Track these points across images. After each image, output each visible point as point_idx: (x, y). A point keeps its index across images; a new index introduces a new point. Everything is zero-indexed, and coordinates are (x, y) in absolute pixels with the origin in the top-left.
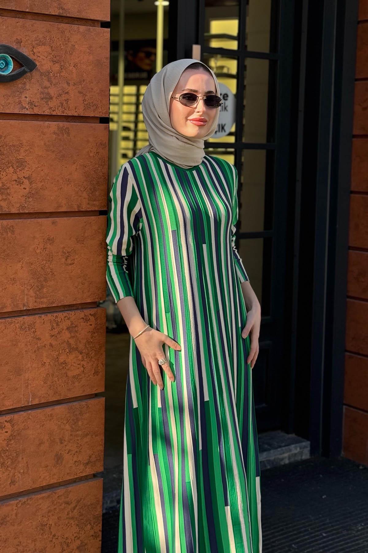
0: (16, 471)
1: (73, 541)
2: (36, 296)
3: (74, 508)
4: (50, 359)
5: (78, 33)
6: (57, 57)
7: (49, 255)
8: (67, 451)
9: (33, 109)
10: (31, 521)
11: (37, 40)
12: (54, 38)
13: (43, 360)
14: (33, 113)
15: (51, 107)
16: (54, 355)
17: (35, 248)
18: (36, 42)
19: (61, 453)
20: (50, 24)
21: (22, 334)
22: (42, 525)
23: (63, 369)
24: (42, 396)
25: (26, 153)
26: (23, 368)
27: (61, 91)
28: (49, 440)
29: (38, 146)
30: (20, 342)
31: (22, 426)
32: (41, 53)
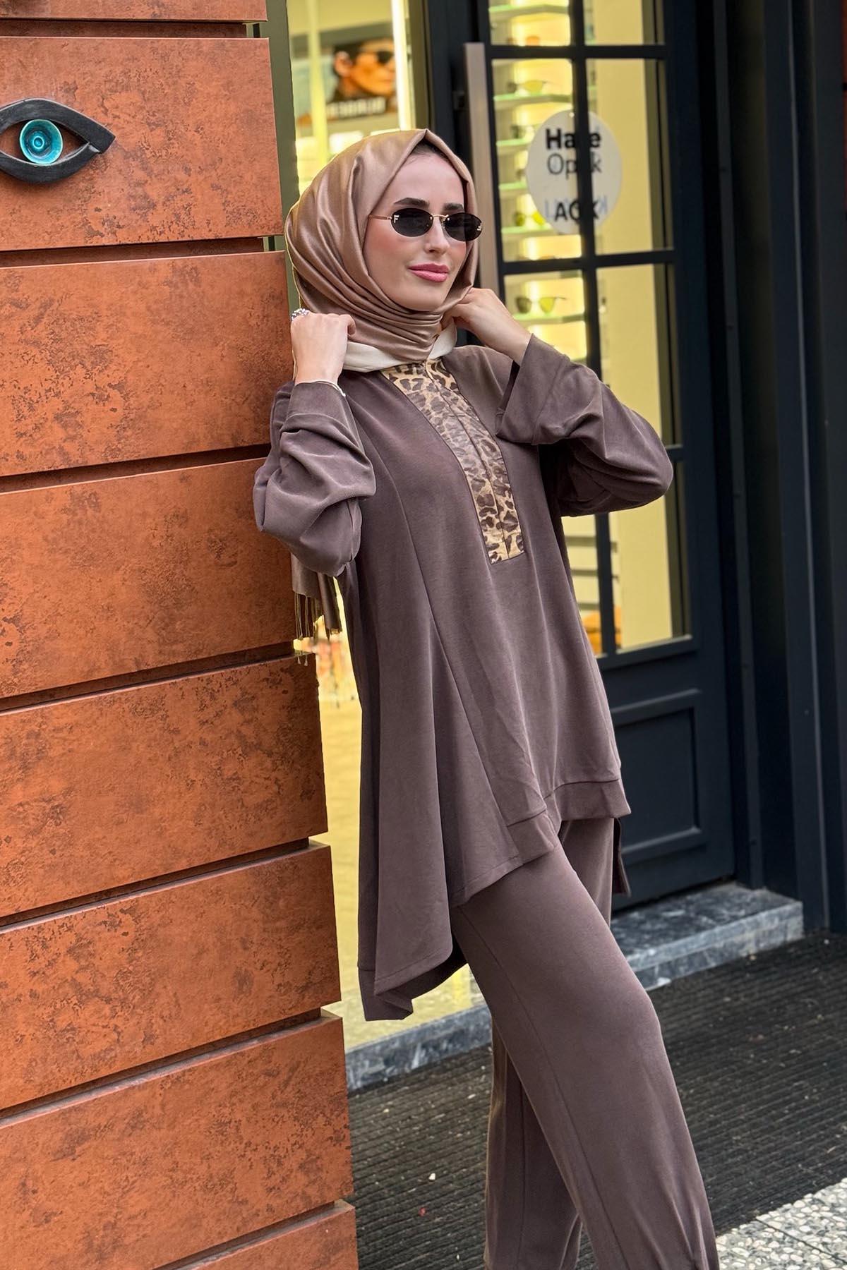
0: (154, 1015)
1: (290, 1152)
2: (161, 641)
3: (286, 1083)
4: (205, 771)
5: (197, 55)
6: (156, 114)
7: (180, 549)
8: (259, 965)
9: (114, 233)
10: (196, 1117)
11: (110, 81)
12: (146, 71)
13: (188, 776)
14: (115, 243)
15: (155, 225)
16: (211, 763)
17: (147, 539)
18: (108, 85)
19: (246, 970)
20: (135, 43)
21: (138, 724)
22: (221, 1124)
23: (233, 791)
24: (195, 851)
25: (110, 332)
26: (147, 795)
27: (173, 189)
28: (219, 944)
29: (134, 314)
30: (136, 741)
31: (156, 918)
32: (122, 109)
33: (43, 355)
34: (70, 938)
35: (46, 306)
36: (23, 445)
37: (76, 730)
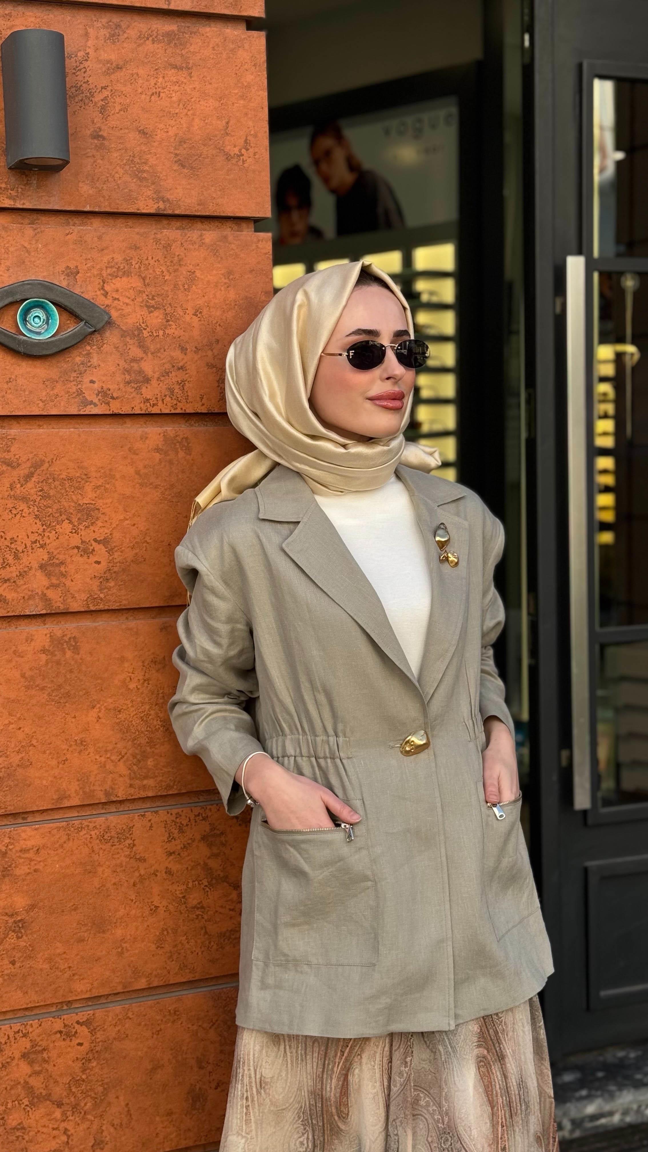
0: (105, 1122)
2: (132, 775)
4: (169, 899)
5: (200, 246)
6: (156, 298)
7: (156, 692)
8: (214, 1085)
9: (108, 404)
11: (112, 267)
12: (147, 259)
13: (152, 902)
14: (108, 412)
15: (148, 397)
16: (176, 890)
17: (124, 682)
18: (109, 270)
19: (200, 1088)
20: (138, 233)
21: (104, 850)
23: (197, 919)
24: (155, 973)
25: (98, 492)
26: (110, 917)
27: (168, 366)
28: (174, 1061)
29: (123, 477)
30: (102, 866)
31: (112, 1032)
32: (122, 292)
33: (31, 510)
34: (25, 1044)
35: (37, 466)
36: (7, 590)
37: (42, 852)
